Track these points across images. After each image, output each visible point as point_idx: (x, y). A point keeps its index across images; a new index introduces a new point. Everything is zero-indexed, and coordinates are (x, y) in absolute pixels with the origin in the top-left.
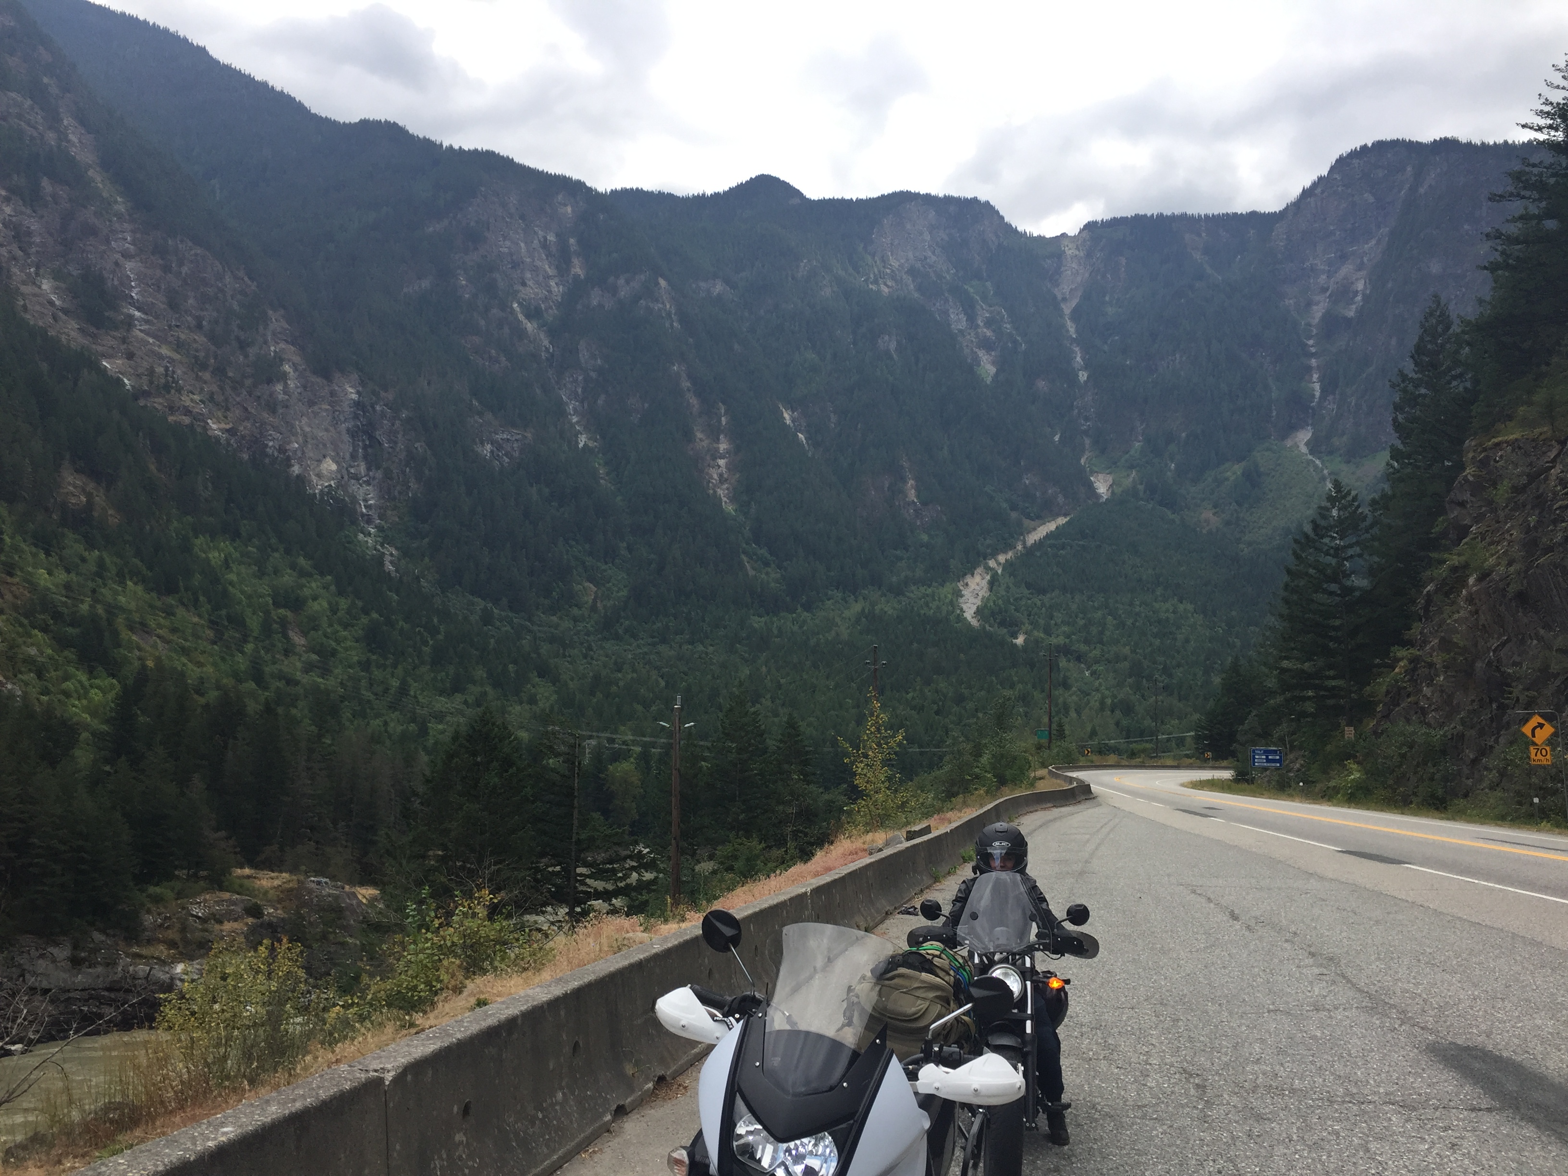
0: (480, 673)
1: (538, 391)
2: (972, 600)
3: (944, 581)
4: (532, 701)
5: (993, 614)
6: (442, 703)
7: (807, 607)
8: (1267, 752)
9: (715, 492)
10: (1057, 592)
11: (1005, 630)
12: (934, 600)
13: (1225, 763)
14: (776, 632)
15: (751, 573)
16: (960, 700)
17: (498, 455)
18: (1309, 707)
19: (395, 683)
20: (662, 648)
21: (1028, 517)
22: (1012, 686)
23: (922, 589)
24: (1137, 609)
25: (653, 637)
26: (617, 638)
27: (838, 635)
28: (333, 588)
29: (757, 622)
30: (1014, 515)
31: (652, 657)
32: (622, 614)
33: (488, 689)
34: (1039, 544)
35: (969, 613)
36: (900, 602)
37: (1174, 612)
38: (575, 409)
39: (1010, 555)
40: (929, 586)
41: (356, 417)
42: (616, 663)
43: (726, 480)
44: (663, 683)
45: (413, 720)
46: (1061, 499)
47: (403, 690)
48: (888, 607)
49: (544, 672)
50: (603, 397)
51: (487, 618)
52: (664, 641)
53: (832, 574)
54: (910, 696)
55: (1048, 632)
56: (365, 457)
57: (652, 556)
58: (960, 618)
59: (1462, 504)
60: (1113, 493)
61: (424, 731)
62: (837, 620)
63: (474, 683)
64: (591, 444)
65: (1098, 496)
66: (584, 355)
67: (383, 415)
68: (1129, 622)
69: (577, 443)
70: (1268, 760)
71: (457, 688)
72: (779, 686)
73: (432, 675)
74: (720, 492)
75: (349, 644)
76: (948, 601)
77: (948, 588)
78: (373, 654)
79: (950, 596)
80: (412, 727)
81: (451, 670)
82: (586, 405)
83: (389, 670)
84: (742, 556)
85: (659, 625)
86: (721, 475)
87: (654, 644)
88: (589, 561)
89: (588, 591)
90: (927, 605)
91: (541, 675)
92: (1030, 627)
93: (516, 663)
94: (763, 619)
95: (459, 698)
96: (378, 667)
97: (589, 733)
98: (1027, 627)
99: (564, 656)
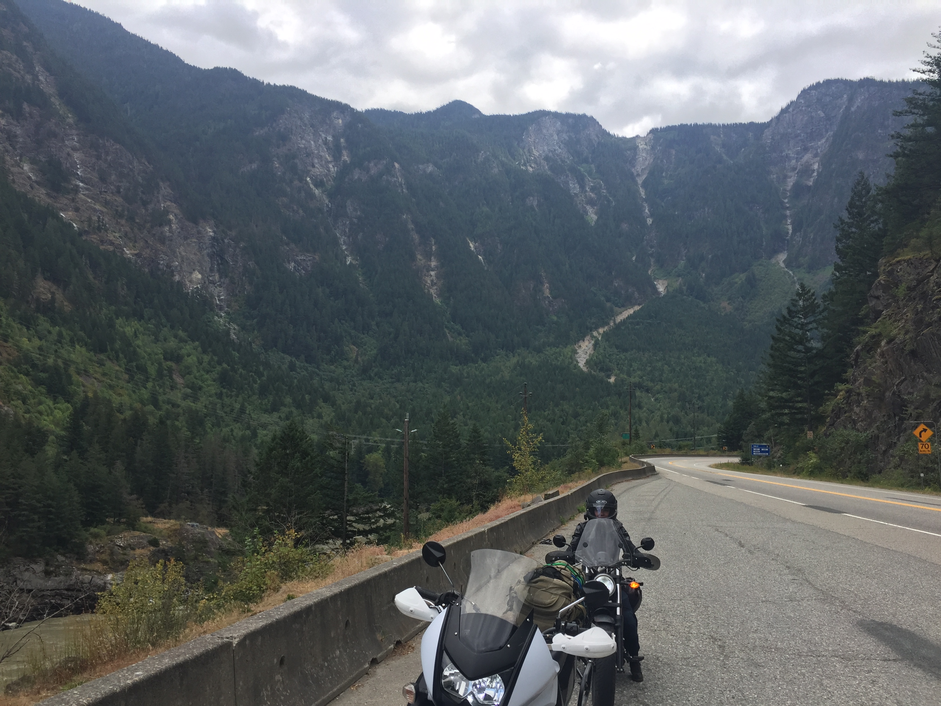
0: (288, 400)
1: (322, 231)
3: (567, 344)
4: (320, 416)
5: (596, 364)
6: (265, 418)
7: (484, 360)
8: (760, 447)
9: (429, 291)
10: (634, 350)
11: (603, 374)
12: (560, 356)
13: (735, 453)
14: (466, 375)
15: (450, 339)
16: (576, 415)
17: (299, 269)
18: (786, 419)
19: (237, 406)
20: (398, 385)
21: (617, 305)
22: (608, 408)
23: (554, 349)
24: (683, 361)
25: (392, 378)
26: (371, 378)
27: (503, 377)
28: (200, 349)
29: (454, 369)
30: (608, 304)
31: (391, 390)
32: (373, 364)
33: (293, 409)
34: (623, 322)
35: (582, 363)
36: (540, 357)
37: (704, 363)
38: (344, 241)
40: (558, 347)
41: (213, 246)
42: (369, 394)
43: (435, 284)
44: (398, 406)
45: (248, 428)
46: (636, 295)
47: (242, 410)
48: (533, 360)
49: (326, 399)
50: (361, 234)
51: (292, 367)
52: (398, 381)
53: (499, 340)
54: (546, 413)
55: (629, 375)
56: (219, 271)
57: (392, 330)
58: (576, 367)
59: (878, 298)
60: (668, 291)
61: (255, 434)
62: (502, 367)
63: (285, 406)
64: (354, 262)
65: (659, 293)
66: (350, 209)
67: (229, 245)
68: (678, 369)
69: (346, 262)
70: (761, 452)
71: (274, 408)
72: (468, 408)
73: (260, 401)
74: (432, 291)
75: (209, 382)
76: (569, 356)
77: (569, 349)
78: (224, 389)
79: (570, 353)
80: (248, 432)
81: (271, 398)
82: (351, 239)
83: (234, 398)
84: (446, 330)
85: (396, 371)
86: (432, 281)
87: (393, 383)
88: (353, 332)
89: (353, 351)
90: (556, 359)
91: (325, 401)
92: (618, 372)
93: (310, 394)
94: (458, 367)
95: (275, 415)
96: (227, 397)
97: (354, 436)
98: (617, 371)
99: (339, 390)
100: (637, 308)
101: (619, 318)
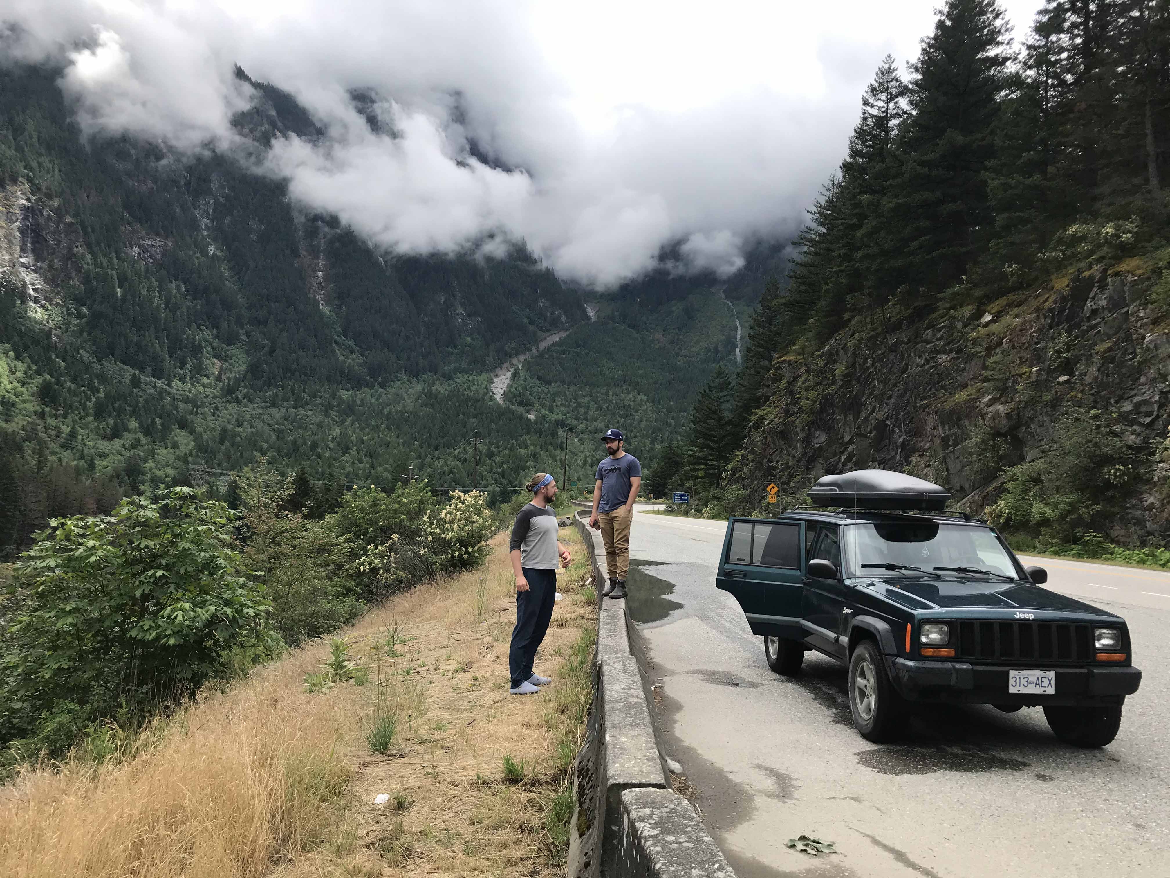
0: (133, 424)
1: (178, 210)
2: (501, 386)
3: (481, 372)
4: (175, 446)
5: (515, 396)
6: (104, 445)
7: (382, 386)
8: (681, 495)
9: (315, 296)
10: (558, 383)
11: (522, 409)
12: (474, 384)
13: (661, 500)
14: (359, 402)
15: (341, 358)
16: (491, 455)
17: (144, 257)
19: (66, 429)
20: (274, 411)
21: (541, 329)
22: (526, 447)
23: (466, 377)
24: (610, 397)
25: (266, 402)
26: (238, 401)
27: (404, 406)
28: (12, 354)
29: (345, 395)
30: (532, 328)
31: (266, 417)
32: (242, 384)
33: (140, 436)
34: (548, 350)
36: (449, 385)
37: (634, 401)
38: (206, 225)
39: (528, 355)
40: (471, 374)
41: (26, 218)
42: (237, 420)
43: (323, 287)
44: (274, 437)
45: (82, 457)
46: (563, 319)
47: (73, 435)
48: (441, 388)
49: (183, 425)
50: (229, 218)
51: (135, 382)
52: (274, 405)
53: (401, 362)
54: (456, 452)
55: (551, 410)
56: (33, 251)
57: (266, 342)
58: (492, 399)
60: (598, 317)
61: (92, 466)
62: (405, 395)
63: (129, 431)
64: (218, 253)
65: (589, 318)
66: (215, 185)
67: (49, 218)
68: (605, 406)
69: (208, 252)
70: (682, 499)
71: (116, 434)
72: (363, 442)
73: (96, 424)
74: (318, 297)
75: (26, 397)
76: (483, 386)
77: (485, 376)
78: (47, 406)
79: (485, 383)
80: (82, 463)
81: (111, 422)
82: (215, 223)
83: (60, 419)
84: (334, 345)
85: (271, 393)
86: (320, 283)
87: (266, 408)
88: (216, 343)
89: (215, 366)
90: (469, 388)
91: (182, 427)
92: (539, 407)
93: (160, 417)
94: (350, 393)
95: (117, 443)
96: (51, 416)
97: (220, 471)
98: (537, 406)
99: (197, 414)
100: (563, 334)
101: (543, 345)
